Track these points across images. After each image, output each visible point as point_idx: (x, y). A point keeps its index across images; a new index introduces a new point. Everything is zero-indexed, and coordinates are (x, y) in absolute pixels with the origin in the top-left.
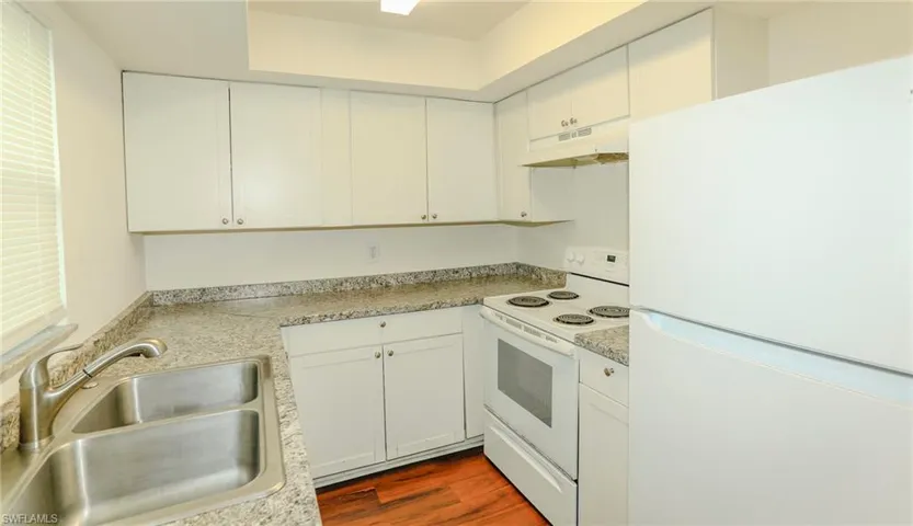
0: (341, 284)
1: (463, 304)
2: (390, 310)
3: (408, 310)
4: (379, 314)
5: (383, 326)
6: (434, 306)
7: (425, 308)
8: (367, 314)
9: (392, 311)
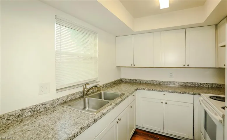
0: (161, 82)
1: (193, 94)
2: (167, 91)
3: (172, 92)
4: (163, 91)
5: (164, 95)
6: (181, 93)
7: (178, 93)
8: (159, 91)
9: (167, 92)
